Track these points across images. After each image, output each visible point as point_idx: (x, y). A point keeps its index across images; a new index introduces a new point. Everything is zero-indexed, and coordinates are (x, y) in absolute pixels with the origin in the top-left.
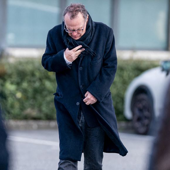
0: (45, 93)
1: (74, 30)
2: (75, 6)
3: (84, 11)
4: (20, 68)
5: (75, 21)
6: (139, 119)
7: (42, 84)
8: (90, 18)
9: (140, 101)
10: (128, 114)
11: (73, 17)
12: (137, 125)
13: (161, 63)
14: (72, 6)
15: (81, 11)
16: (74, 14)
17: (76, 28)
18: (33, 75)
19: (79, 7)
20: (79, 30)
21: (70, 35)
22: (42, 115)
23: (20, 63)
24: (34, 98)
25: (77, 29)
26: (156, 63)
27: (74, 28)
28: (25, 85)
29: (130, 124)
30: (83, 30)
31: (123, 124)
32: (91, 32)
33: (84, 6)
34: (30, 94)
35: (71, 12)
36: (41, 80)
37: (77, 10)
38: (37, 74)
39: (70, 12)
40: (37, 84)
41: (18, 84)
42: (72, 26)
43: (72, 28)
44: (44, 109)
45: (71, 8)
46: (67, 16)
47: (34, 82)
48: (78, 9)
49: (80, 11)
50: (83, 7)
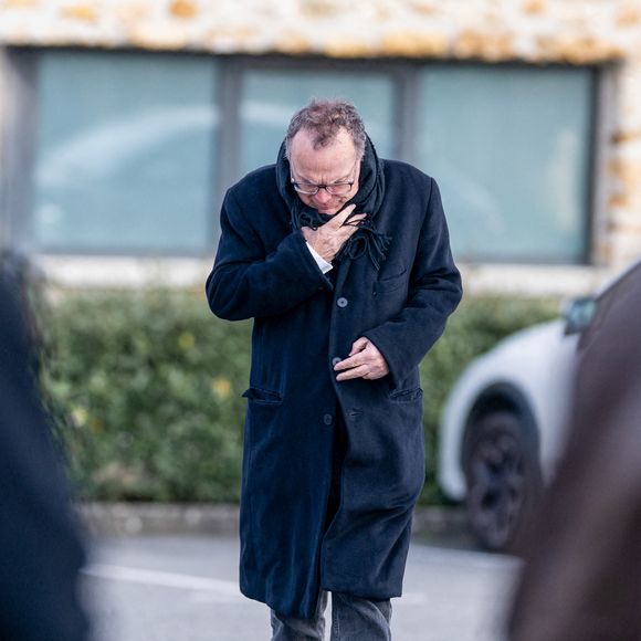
0: (169, 409)
1: (323, 186)
2: (326, 106)
3: (356, 125)
4: (83, 323)
5: (328, 155)
6: (490, 500)
7: (158, 379)
8: (370, 148)
9: (494, 437)
10: (452, 480)
11: (322, 140)
12: (484, 518)
13: (564, 307)
14: (316, 108)
15: (348, 123)
16: (326, 133)
17: (330, 178)
18: (127, 347)
19: (339, 111)
20: (338, 184)
21: (306, 201)
22: (158, 486)
23: (82, 307)
24: (131, 427)
25: (332, 182)
26: (549, 308)
27: (325, 178)
28: (98, 381)
29: (459, 517)
30: (351, 184)
31: (435, 515)
32: (375, 192)
33: (353, 108)
34: (116, 414)
35: (316, 125)
36: (151, 364)
37: (333, 121)
38: (141, 345)
39: (312, 125)
40: (141, 380)
41: (75, 379)
42: (317, 170)
43: (317, 178)
44: (165, 463)
45: (314, 114)
46: (303, 140)
47: (132, 372)
48: (337, 116)
49: (344, 124)
50: (349, 110)
